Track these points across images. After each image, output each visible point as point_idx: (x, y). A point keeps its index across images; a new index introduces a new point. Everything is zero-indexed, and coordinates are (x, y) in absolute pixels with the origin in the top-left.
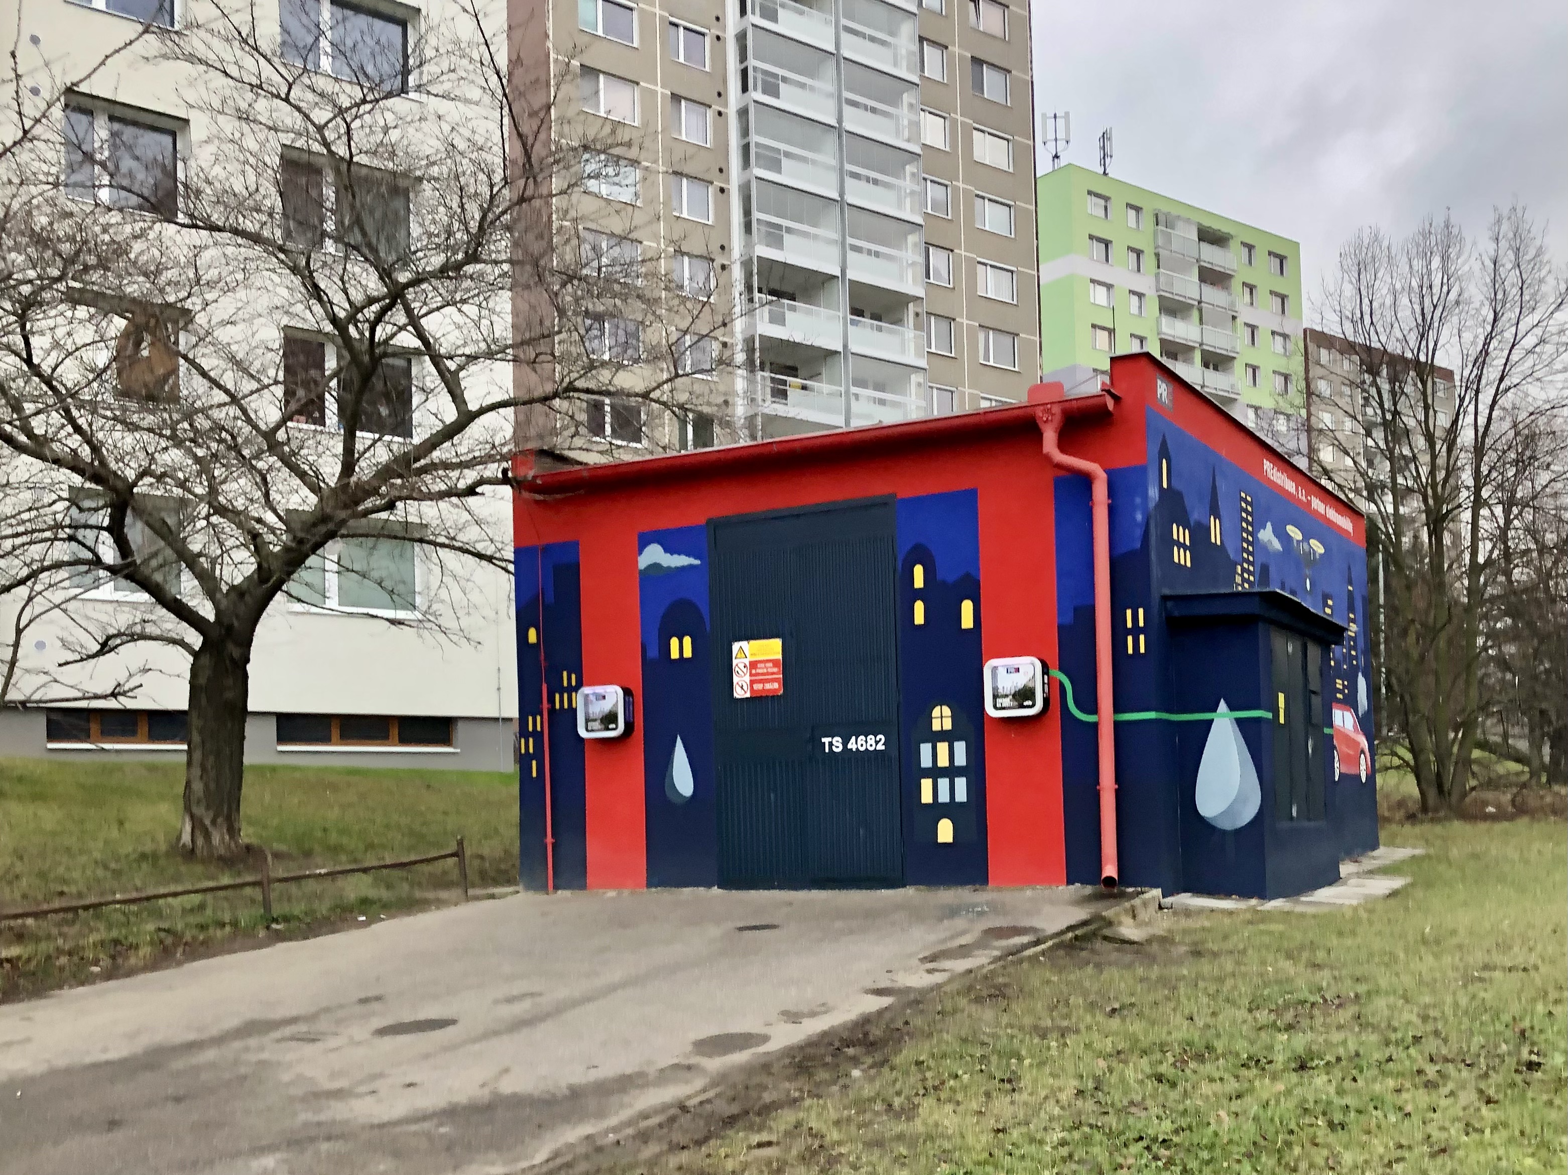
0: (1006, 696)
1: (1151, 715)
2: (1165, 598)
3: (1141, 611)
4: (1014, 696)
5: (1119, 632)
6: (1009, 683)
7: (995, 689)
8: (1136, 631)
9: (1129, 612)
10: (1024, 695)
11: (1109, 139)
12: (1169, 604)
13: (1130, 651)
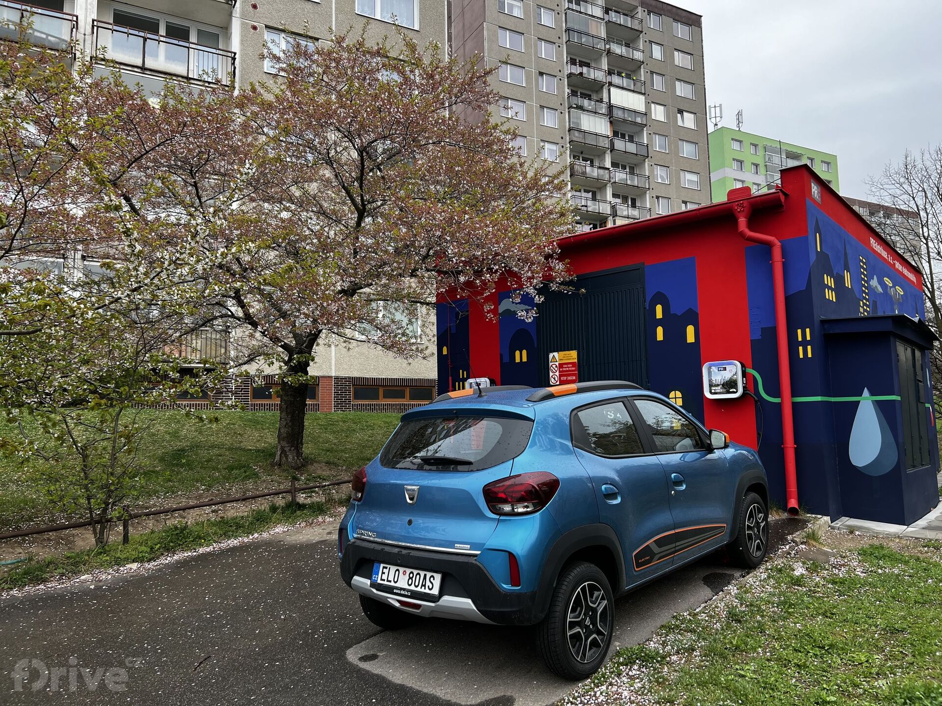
0: (718, 385)
1: (818, 399)
2: (823, 322)
3: (808, 330)
4: (723, 385)
5: (793, 344)
6: (720, 377)
7: (710, 381)
8: (805, 343)
9: (799, 331)
10: (730, 385)
11: (741, 115)
12: (826, 326)
13: (801, 356)
